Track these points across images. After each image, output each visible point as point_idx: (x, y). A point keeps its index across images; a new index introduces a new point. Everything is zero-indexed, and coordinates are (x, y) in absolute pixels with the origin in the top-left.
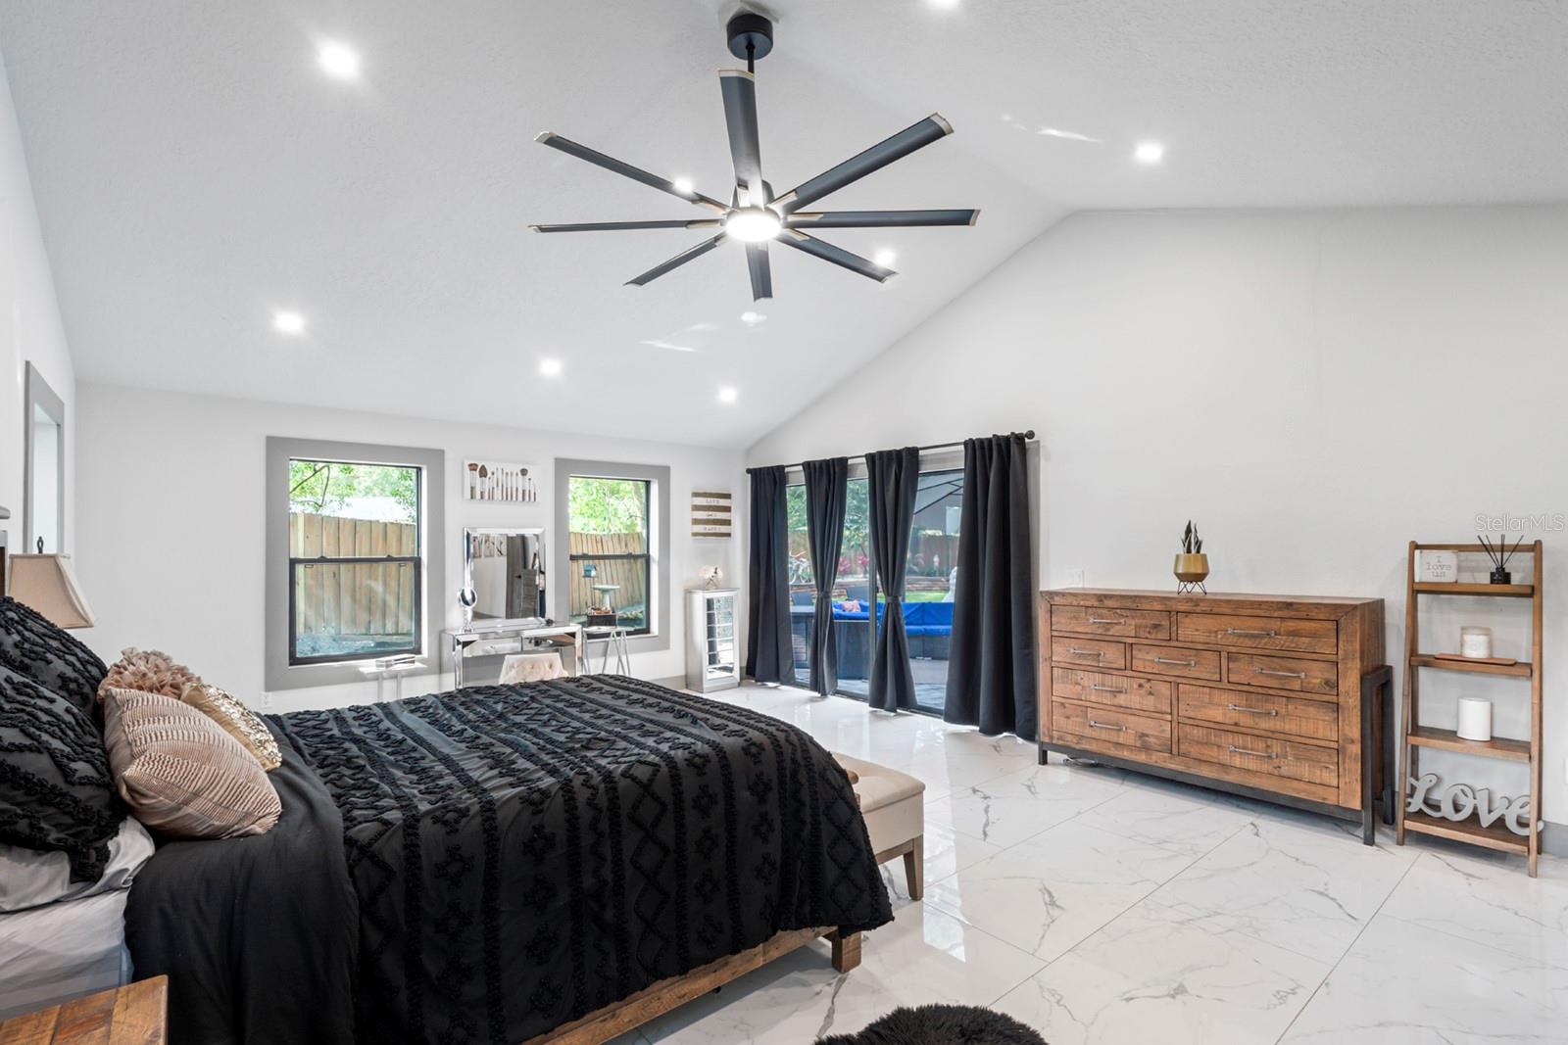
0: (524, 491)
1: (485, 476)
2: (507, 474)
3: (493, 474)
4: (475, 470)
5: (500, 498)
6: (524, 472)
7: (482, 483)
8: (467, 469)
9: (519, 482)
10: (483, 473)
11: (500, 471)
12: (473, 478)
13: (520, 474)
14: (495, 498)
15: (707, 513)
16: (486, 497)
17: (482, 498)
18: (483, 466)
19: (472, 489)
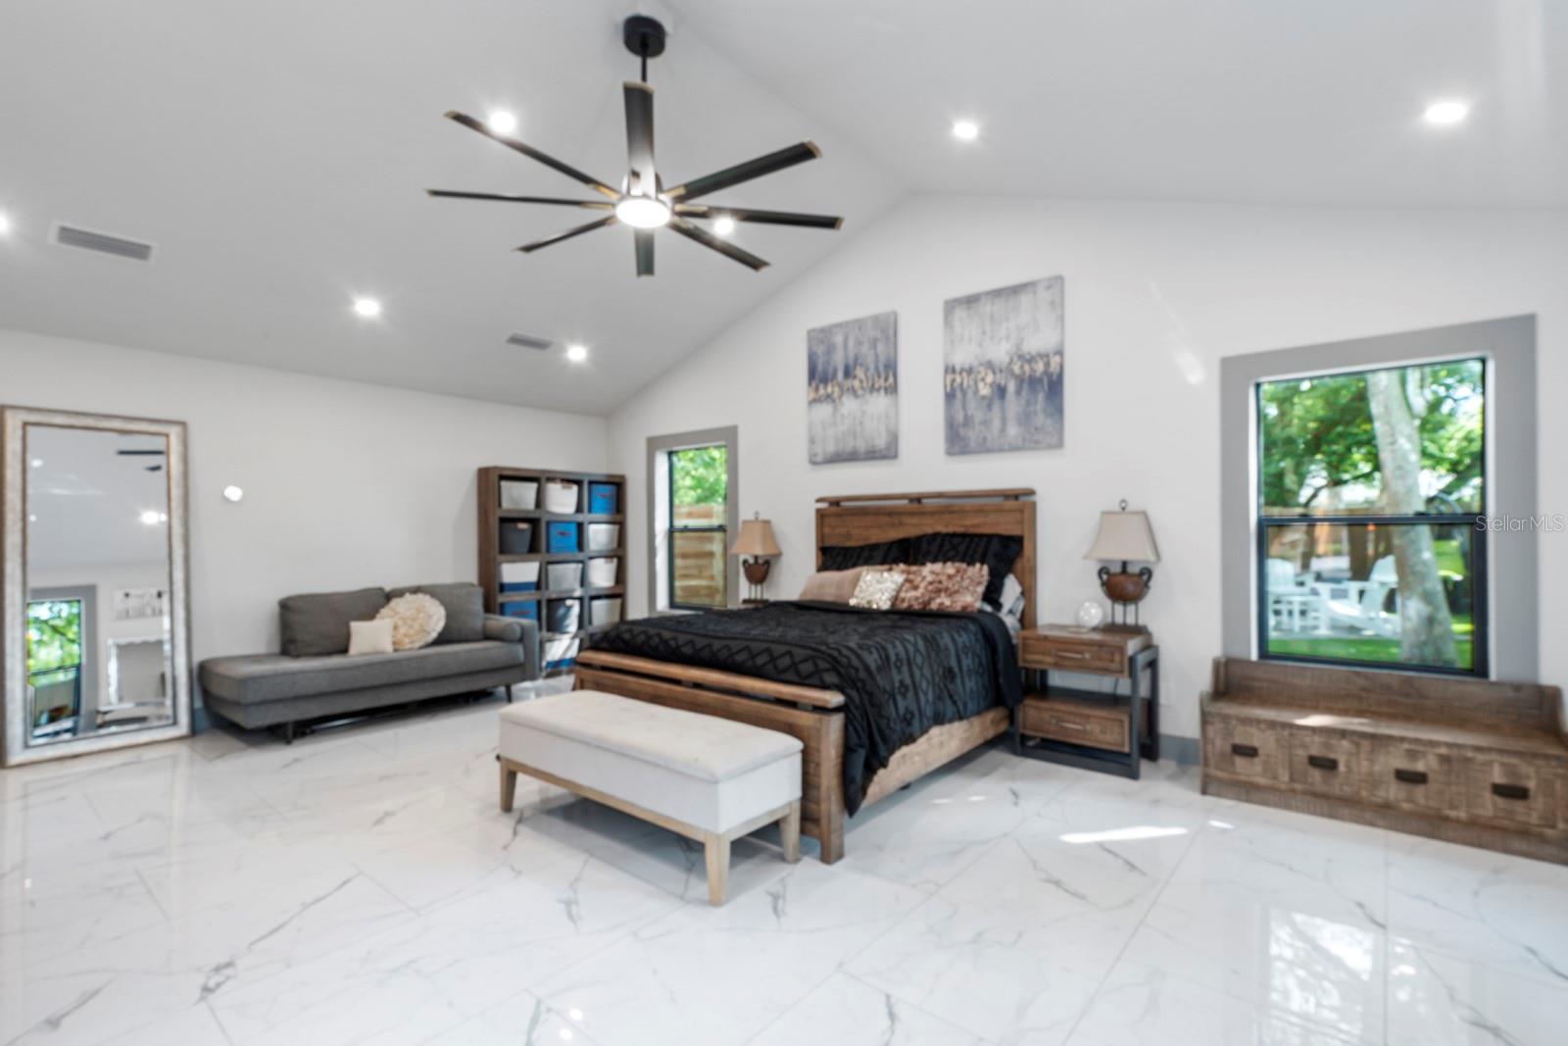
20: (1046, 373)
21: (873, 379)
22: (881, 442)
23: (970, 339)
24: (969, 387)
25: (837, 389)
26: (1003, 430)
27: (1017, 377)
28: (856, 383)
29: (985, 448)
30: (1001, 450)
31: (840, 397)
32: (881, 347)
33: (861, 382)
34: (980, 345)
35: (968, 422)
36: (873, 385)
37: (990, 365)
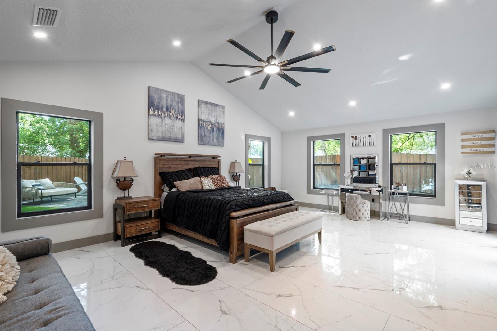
0: (370, 143)
1: (357, 139)
2: (364, 137)
3: (359, 138)
4: (353, 138)
5: (361, 145)
6: (370, 136)
7: (356, 141)
8: (351, 137)
9: (368, 140)
10: (356, 138)
11: (361, 137)
12: (353, 140)
13: (368, 137)
14: (360, 145)
15: (471, 142)
16: (357, 146)
17: (356, 146)
18: (356, 136)
19: (353, 144)
20: (222, 128)
21: (177, 115)
22: (180, 137)
23: (206, 113)
24: (205, 126)
25: (163, 114)
26: (213, 140)
27: (216, 127)
28: (171, 114)
29: (209, 144)
30: (212, 145)
31: (164, 117)
32: (180, 105)
33: (173, 114)
34: (208, 116)
35: (205, 136)
36: (177, 117)
37: (210, 122)
